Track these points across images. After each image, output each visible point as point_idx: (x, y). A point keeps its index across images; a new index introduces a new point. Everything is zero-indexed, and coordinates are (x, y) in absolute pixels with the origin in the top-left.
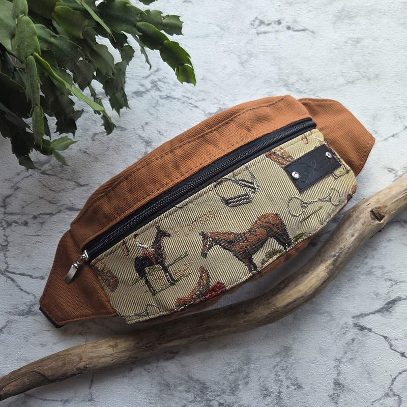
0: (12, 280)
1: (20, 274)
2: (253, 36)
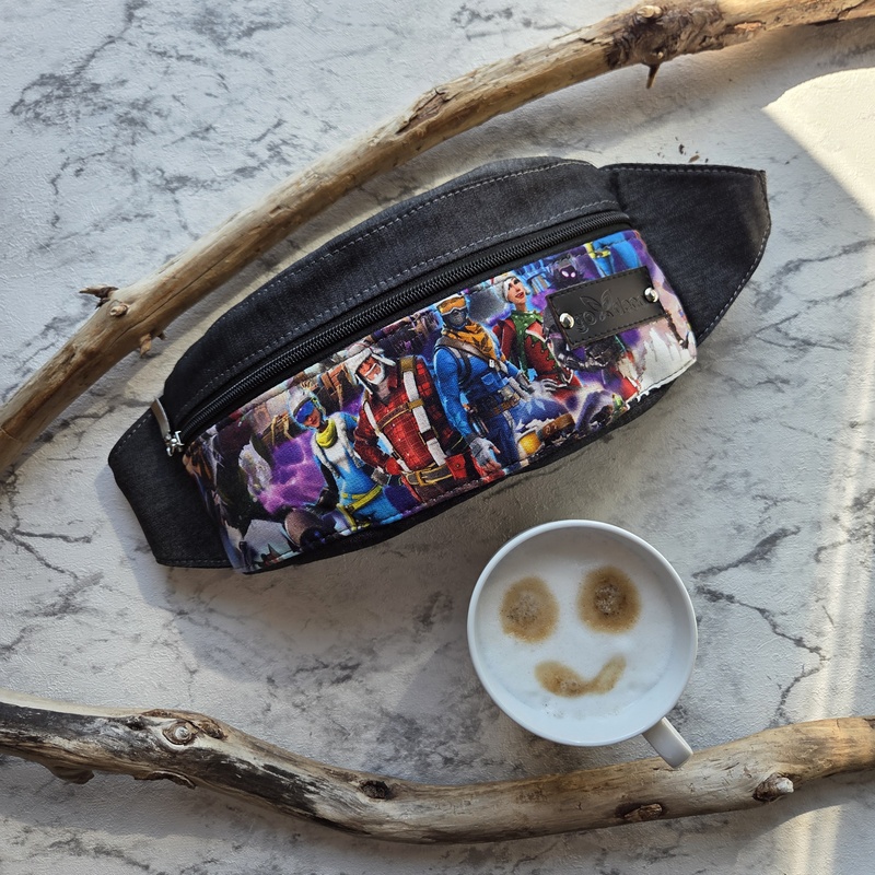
0: (28, 548)
1: (44, 536)
2: (460, 43)
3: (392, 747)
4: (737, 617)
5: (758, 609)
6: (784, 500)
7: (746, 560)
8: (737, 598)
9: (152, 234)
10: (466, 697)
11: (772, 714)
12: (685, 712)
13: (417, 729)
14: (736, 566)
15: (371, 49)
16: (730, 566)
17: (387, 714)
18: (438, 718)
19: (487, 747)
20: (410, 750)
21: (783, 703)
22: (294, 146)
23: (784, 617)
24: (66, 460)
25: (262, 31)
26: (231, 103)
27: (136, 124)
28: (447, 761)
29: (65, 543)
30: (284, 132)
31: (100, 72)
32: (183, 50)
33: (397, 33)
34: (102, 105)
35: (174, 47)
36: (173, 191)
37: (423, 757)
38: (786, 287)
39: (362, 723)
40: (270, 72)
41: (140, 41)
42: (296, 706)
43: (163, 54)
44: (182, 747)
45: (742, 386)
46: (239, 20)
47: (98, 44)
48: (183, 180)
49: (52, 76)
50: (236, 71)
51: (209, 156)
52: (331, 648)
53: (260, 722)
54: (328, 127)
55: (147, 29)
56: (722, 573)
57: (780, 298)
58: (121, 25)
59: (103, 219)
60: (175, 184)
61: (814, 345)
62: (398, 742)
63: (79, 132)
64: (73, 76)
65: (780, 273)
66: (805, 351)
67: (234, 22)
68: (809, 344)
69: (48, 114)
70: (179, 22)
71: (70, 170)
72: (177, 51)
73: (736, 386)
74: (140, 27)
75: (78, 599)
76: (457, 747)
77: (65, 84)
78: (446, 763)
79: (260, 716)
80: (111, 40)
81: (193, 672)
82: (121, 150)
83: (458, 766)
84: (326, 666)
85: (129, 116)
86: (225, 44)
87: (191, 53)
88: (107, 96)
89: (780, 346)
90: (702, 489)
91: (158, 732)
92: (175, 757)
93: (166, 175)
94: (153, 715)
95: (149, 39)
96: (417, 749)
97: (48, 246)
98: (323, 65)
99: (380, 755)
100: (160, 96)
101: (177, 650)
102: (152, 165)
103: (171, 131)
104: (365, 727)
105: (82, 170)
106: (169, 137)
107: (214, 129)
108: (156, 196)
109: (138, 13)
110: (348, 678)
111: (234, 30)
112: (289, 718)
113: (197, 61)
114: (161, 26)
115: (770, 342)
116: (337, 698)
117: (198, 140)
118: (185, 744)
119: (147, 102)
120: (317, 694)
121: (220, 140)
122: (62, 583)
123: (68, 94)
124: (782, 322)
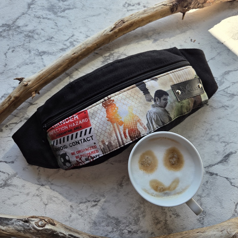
3: (111, 228)
4: (219, 181)
5: (226, 178)
6: (231, 143)
7: (221, 162)
8: (219, 174)
9: (35, 68)
10: (134, 210)
11: (233, 212)
12: (205, 212)
13: (119, 222)
14: (218, 164)
15: (100, 14)
16: (216, 164)
17: (109, 217)
18: (126, 217)
19: (142, 227)
20: (117, 229)
21: (236, 208)
22: (78, 42)
23: (234, 180)
24: (6, 137)
25: (68, 10)
26: (59, 30)
27: (30, 37)
28: (129, 232)
29: (6, 164)
30: (74, 38)
31: (20, 23)
32: (44, 16)
33: (107, 10)
34: (20, 32)
35: (42, 15)
36: (41, 56)
37: (121, 231)
38: (226, 79)
39: (101, 220)
40: (70, 21)
41: (32, 14)
42: (80, 215)
43: (39, 17)
44: (41, 228)
45: (215, 108)
46: (61, 7)
47: (19, 15)
48: (44, 53)
49: (6, 24)
50: (60, 21)
51: (52, 45)
52: (91, 195)
53: (68, 221)
54: (87, 36)
55: (34, 11)
56: (214, 166)
57: (224, 82)
58: (26, 10)
59: (20, 64)
60: (42, 54)
61: (236, 95)
62: (113, 226)
63: (13, 40)
64: (12, 24)
65: (223, 75)
66: (233, 97)
67: (59, 8)
68: (234, 95)
69: (4, 35)
70: (43, 9)
71: (11, 50)
72: (43, 16)
73: (213, 108)
74: (32, 10)
75: (9, 182)
76: (132, 227)
77: (10, 26)
78: (129, 233)
79: (68, 219)
80: (23, 14)
81: (46, 205)
82: (26, 45)
83: (133, 233)
84: (89, 201)
85: (29, 35)
86: (57, 14)
87: (47, 17)
88: (22, 29)
89: (225, 96)
90: (205, 140)
91: (33, 223)
92: (38, 232)
93: (39, 51)
94: (32, 218)
95: (35, 13)
96: (119, 228)
97: (3, 73)
98: (85, 19)
99: (107, 231)
100: (38, 29)
101: (41, 197)
102: (35, 49)
103: (41, 39)
104: (102, 221)
105: (14, 50)
106: (40, 41)
107: (54, 38)
108: (36, 57)
109: (32, 6)
110: (96, 205)
111: (59, 10)
112: (77, 219)
113: (49, 19)
114: (38, 10)
115: (222, 95)
116: (93, 212)
117: (49, 41)
118: (42, 227)
119: (34, 31)
120: (86, 211)
121: (55, 41)
122: (4, 177)
123: (10, 29)
124: (225, 89)
